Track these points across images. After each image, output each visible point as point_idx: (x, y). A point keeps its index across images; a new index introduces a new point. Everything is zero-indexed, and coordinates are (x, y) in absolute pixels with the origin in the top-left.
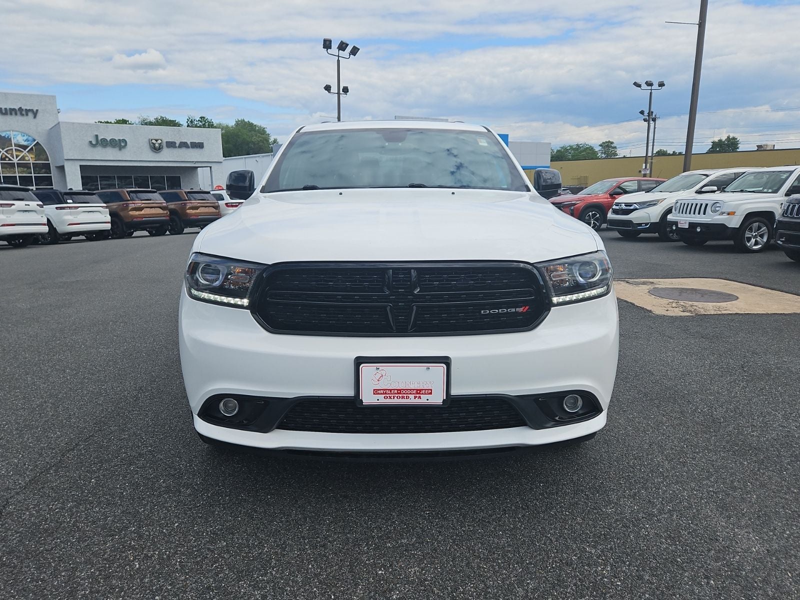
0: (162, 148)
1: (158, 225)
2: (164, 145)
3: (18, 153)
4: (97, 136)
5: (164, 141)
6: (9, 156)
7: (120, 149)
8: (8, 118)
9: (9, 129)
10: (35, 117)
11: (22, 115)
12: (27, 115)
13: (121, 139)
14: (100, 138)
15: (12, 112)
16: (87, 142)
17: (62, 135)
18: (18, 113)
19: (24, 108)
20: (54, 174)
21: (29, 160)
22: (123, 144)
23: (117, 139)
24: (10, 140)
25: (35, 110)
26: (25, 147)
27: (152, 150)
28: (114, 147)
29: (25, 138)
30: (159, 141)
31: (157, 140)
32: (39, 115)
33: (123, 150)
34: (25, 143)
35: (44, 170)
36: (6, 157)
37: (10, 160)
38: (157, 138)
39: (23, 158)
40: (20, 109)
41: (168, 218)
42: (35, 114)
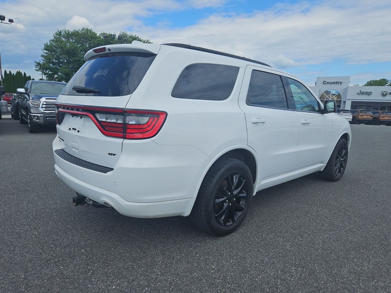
0: (387, 95)
1: (368, 121)
2: (388, 93)
3: (332, 97)
4: (361, 91)
5: (389, 92)
6: (329, 98)
7: (369, 95)
8: (332, 85)
9: (331, 89)
10: (341, 84)
11: (337, 84)
12: (338, 84)
13: (370, 91)
14: (362, 92)
15: (334, 83)
16: (357, 93)
17: (348, 91)
18: (336, 83)
19: (338, 81)
20: (342, 104)
21: (335, 99)
22: (370, 94)
23: (368, 92)
24: (330, 92)
25: (341, 82)
26: (334, 95)
27: (382, 96)
28: (366, 94)
29: (335, 92)
30: (386, 92)
31: (385, 92)
32: (342, 84)
33: (370, 96)
34: (335, 94)
35: (339, 103)
36: (328, 98)
37: (329, 99)
38: (385, 91)
39: (333, 99)
40: (337, 82)
41: (372, 119)
42: (341, 83)
